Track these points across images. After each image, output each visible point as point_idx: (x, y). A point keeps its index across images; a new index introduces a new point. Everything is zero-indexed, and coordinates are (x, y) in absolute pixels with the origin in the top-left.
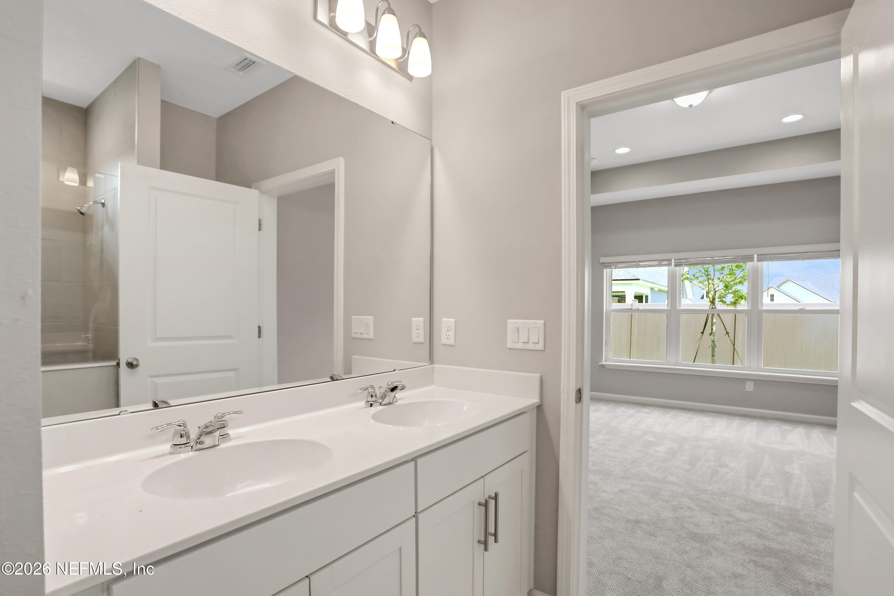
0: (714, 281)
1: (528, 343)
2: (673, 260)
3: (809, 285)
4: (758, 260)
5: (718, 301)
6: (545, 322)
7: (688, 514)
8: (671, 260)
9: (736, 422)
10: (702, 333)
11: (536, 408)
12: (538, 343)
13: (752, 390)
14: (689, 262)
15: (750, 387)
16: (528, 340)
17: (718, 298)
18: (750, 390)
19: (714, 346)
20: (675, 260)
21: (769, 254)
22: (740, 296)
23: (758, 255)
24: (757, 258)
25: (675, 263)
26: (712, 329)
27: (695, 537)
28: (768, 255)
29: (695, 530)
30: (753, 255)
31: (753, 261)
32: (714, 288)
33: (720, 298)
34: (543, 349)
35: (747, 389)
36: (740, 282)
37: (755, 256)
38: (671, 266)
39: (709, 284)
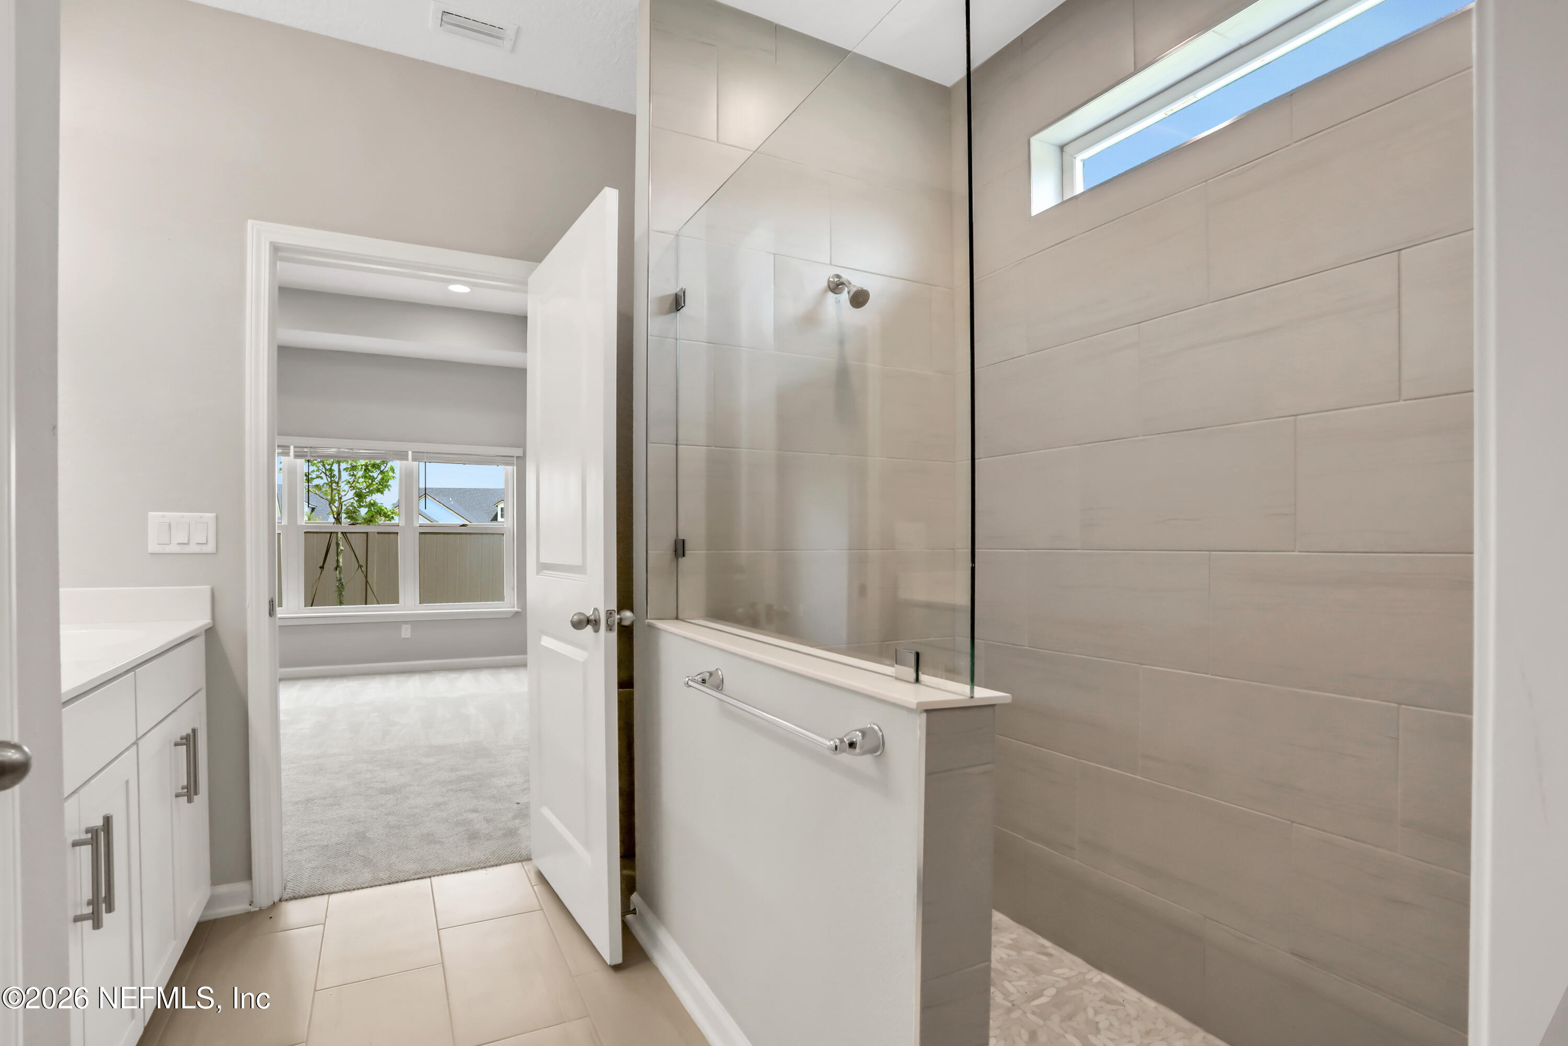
0: (339, 485)
1: (188, 544)
2: (292, 447)
3: (452, 502)
4: (414, 459)
5: (345, 518)
6: (217, 516)
7: (368, 776)
8: (289, 447)
9: (393, 681)
10: (322, 568)
11: (204, 633)
12: (206, 544)
13: (409, 636)
14: (317, 452)
15: (406, 632)
16: (189, 541)
17: (345, 513)
18: (406, 637)
19: (341, 587)
20: (295, 447)
21: (427, 453)
22: (378, 511)
23: (413, 452)
24: (412, 456)
25: (295, 452)
26: (338, 561)
27: (385, 792)
28: (425, 453)
29: (383, 786)
30: (408, 452)
31: (407, 459)
32: (340, 496)
33: (348, 513)
34: (215, 552)
35: (403, 636)
36: (378, 490)
37: (410, 453)
38: (289, 456)
39: (332, 491)
